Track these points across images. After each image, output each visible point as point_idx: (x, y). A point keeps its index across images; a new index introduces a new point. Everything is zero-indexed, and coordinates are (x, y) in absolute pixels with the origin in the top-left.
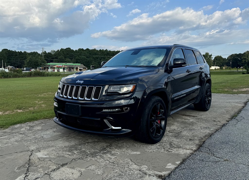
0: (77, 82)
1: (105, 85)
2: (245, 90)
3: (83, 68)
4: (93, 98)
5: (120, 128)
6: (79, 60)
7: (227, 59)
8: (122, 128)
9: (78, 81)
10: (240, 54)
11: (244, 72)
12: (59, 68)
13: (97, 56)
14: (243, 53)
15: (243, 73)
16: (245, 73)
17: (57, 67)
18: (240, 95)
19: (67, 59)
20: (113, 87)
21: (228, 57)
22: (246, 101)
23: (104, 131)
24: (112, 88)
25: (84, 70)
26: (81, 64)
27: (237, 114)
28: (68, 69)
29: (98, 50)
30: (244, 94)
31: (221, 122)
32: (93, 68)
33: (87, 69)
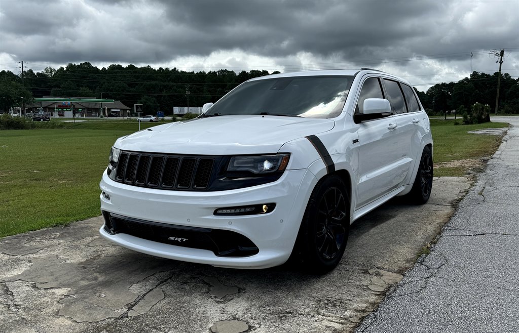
2: (456, 164)
3: (120, 109)
6: (111, 91)
7: (425, 93)
10: (452, 84)
11: (457, 121)
12: (63, 108)
13: (153, 83)
14: (457, 82)
15: (457, 124)
16: (461, 122)
17: (59, 106)
18: (446, 178)
19: (81, 88)
21: (429, 90)
22: (456, 198)
25: (122, 113)
26: (116, 99)
27: (432, 243)
28: (86, 111)
29: (155, 70)
30: (452, 175)
31: (384, 278)
32: (140, 110)
33: (128, 112)
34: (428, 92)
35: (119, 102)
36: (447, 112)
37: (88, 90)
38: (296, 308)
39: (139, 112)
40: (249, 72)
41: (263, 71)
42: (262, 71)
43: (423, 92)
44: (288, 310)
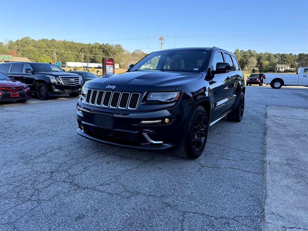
0: (106, 87)
1: (144, 92)
4: (129, 107)
5: (162, 142)
8: (164, 143)
9: (109, 87)
20: (154, 95)
23: (141, 145)
24: (152, 96)
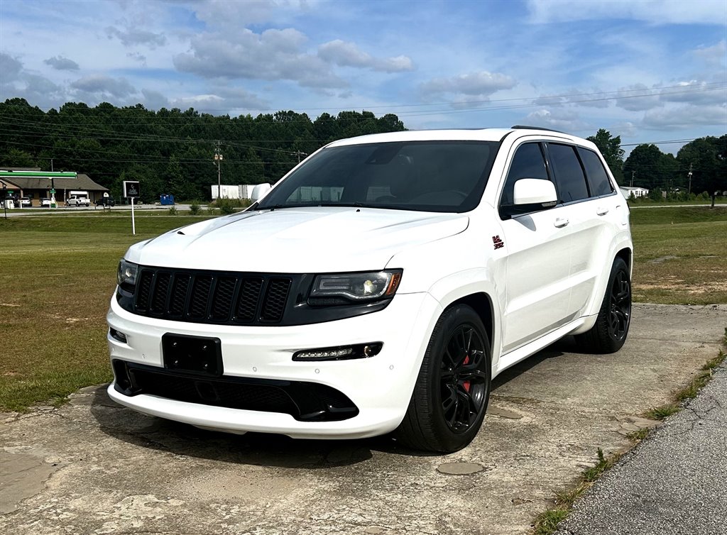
3: (89, 191)
6: (70, 155)
7: (675, 156)
13: (149, 138)
19: (12, 150)
21: (682, 150)
27: (697, 386)
29: (152, 113)
31: (637, 424)
32: (134, 192)
33: (106, 195)
34: (679, 153)
35: (84, 177)
36: (716, 193)
37: (25, 155)
38: (534, 452)
39: (133, 196)
40: (336, 116)
41: (364, 113)
42: (361, 113)
43: (671, 155)
44: (524, 454)
